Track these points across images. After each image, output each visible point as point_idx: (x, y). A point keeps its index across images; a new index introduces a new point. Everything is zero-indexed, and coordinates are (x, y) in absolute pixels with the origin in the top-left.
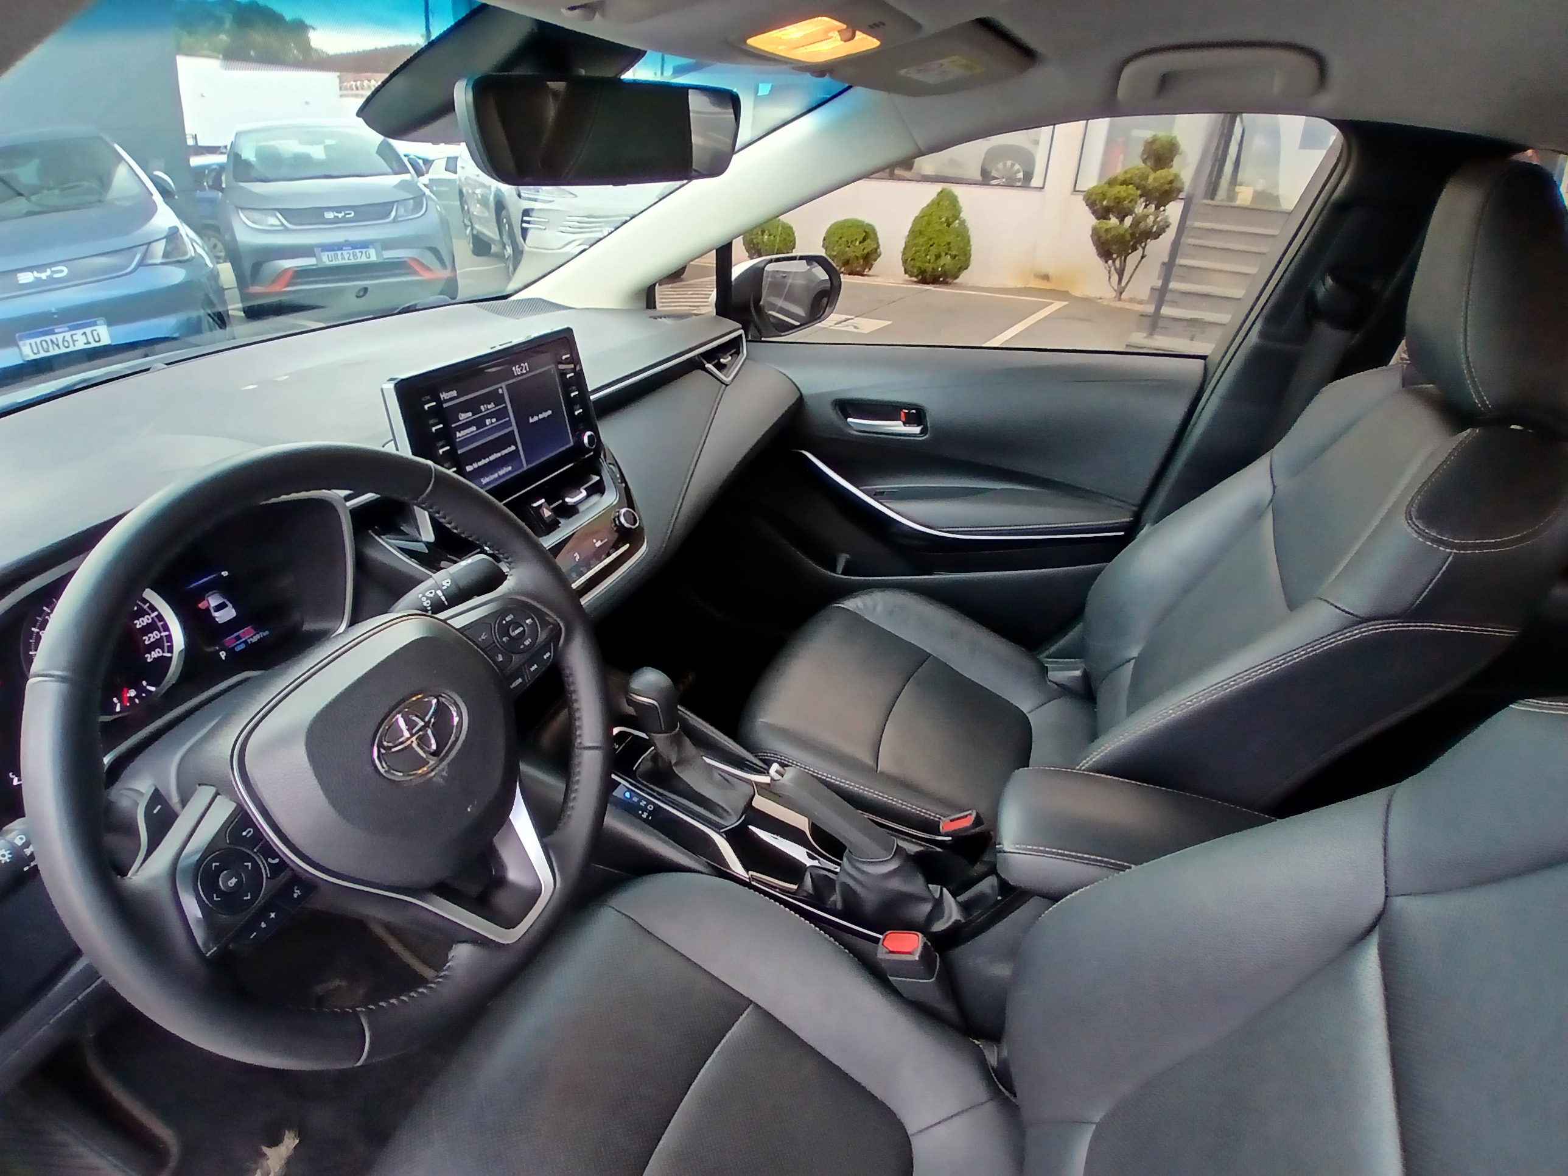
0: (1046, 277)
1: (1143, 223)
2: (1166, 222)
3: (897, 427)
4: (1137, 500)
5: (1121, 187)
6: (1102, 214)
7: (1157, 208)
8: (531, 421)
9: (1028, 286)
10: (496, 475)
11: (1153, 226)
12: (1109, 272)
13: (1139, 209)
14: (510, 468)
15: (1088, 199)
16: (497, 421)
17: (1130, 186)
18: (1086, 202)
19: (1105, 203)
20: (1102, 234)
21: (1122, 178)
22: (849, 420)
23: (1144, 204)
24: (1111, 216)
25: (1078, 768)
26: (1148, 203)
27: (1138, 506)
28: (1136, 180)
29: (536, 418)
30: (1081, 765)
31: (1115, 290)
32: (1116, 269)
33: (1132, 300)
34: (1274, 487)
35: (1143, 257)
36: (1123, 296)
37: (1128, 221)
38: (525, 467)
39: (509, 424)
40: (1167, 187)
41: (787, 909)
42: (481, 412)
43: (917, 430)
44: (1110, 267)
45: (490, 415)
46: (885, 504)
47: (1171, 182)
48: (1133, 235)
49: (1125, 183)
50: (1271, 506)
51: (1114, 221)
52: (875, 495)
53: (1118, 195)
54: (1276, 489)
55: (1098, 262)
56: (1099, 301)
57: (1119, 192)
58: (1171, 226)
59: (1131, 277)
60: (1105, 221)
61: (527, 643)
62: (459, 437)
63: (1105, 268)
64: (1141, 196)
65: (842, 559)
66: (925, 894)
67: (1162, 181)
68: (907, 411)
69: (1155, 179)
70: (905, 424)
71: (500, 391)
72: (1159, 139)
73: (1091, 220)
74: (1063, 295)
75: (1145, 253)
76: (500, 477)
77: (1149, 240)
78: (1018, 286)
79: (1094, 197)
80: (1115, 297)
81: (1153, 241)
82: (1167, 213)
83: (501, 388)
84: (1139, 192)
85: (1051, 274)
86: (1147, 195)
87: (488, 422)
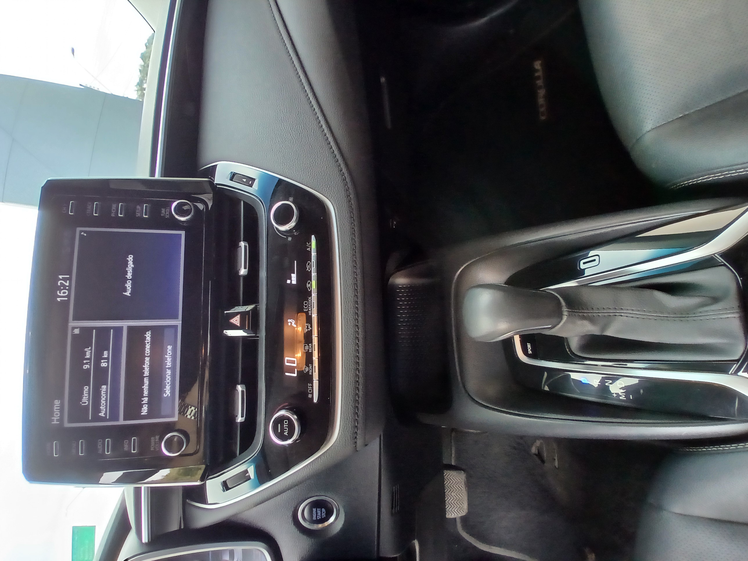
8: (128, 294)
10: (169, 372)
14: (170, 347)
16: (108, 350)
29: (129, 285)
38: (178, 322)
39: (118, 330)
42: (88, 370)
45: (98, 357)
62: (105, 414)
71: (77, 331)
76: (173, 368)
83: (74, 328)
87: (104, 365)
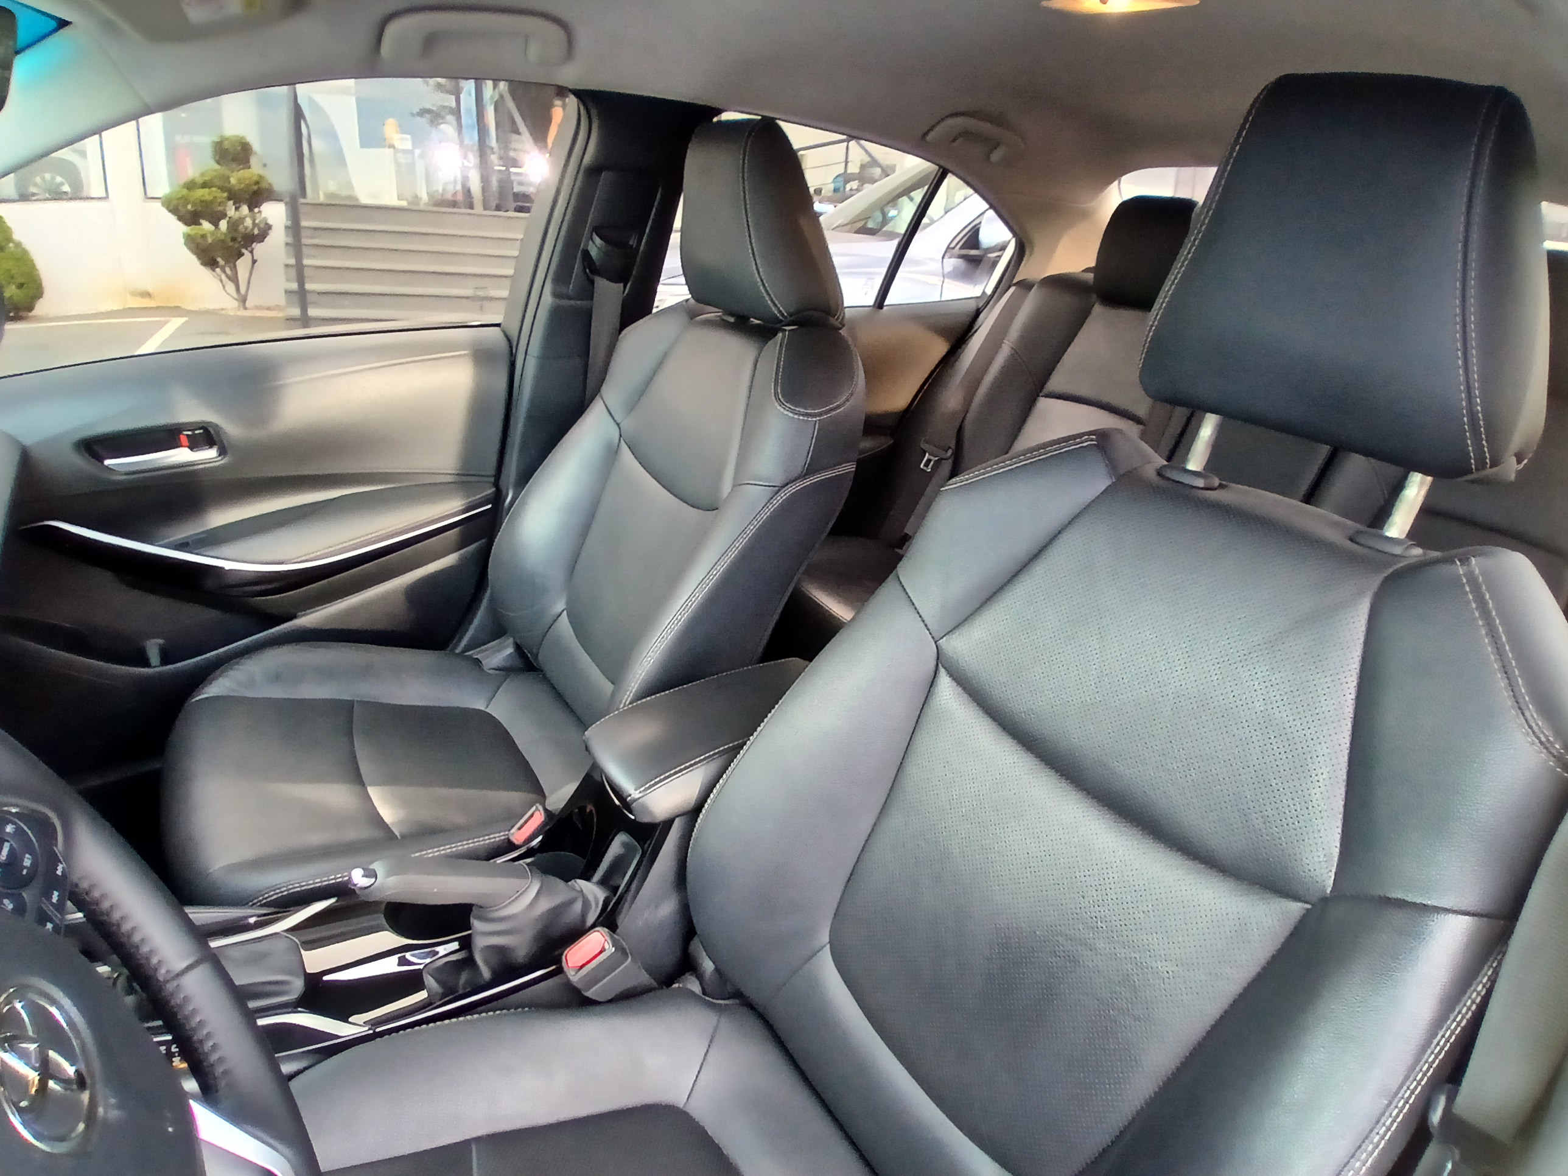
0: (146, 295)
1: (241, 226)
2: (267, 224)
3: (180, 455)
4: (491, 470)
5: (204, 190)
6: (191, 219)
7: (251, 209)
9: (127, 307)
11: (253, 229)
12: (221, 281)
13: (231, 212)
15: (169, 205)
17: (214, 189)
18: (167, 208)
19: (189, 207)
20: (199, 240)
21: (200, 180)
22: (107, 462)
23: (234, 207)
24: (202, 221)
25: (622, 706)
26: (238, 205)
27: (495, 476)
28: (217, 182)
30: (624, 701)
31: (236, 299)
32: (227, 276)
33: (259, 308)
34: (618, 425)
35: (254, 262)
36: (248, 304)
37: (223, 225)
40: (255, 188)
41: (438, 1023)
43: (211, 453)
44: (220, 276)
46: (205, 554)
47: (257, 183)
48: (234, 239)
49: (205, 185)
50: (622, 439)
51: (206, 226)
52: (182, 546)
53: (203, 199)
54: (621, 426)
55: (204, 272)
56: (223, 312)
57: (203, 196)
58: (273, 228)
59: (249, 283)
60: (197, 227)
61: (27, 862)
63: (214, 277)
64: (229, 199)
65: (153, 649)
66: (573, 894)
67: (247, 182)
68: (189, 433)
69: (239, 181)
70: (192, 448)
72: (227, 139)
73: (181, 229)
74: (176, 311)
75: (255, 258)
77: (254, 244)
78: (115, 308)
79: (175, 202)
80: (239, 307)
81: (259, 244)
82: (263, 215)
84: (225, 195)
85: (151, 291)
86: (236, 197)
